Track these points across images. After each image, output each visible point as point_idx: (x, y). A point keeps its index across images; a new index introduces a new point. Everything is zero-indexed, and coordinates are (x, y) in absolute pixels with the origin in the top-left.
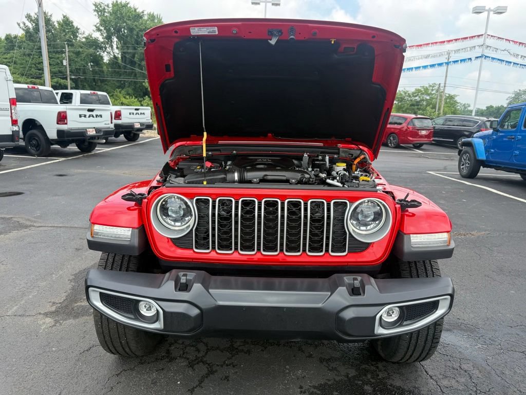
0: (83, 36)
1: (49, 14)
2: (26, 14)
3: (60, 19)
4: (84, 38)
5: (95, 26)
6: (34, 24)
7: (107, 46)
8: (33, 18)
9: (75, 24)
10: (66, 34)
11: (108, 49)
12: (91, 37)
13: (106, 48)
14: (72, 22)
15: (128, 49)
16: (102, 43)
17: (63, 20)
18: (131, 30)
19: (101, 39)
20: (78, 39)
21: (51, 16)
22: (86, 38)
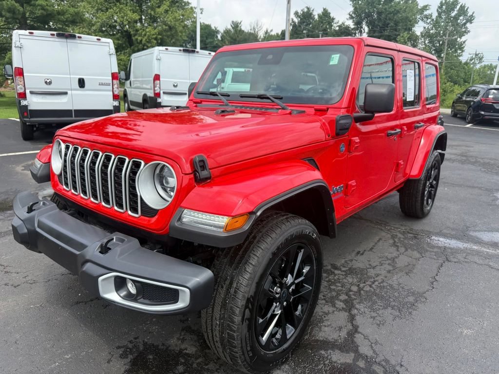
0: (337, 25)
1: (312, 9)
2: (295, 11)
3: (320, 11)
4: (338, 26)
5: (349, 14)
6: (299, 19)
7: (357, 32)
8: (300, 14)
9: (332, 15)
10: (323, 25)
11: (357, 35)
12: (344, 25)
13: (355, 34)
14: (330, 13)
15: (374, 33)
16: (353, 29)
17: (322, 13)
18: (379, 13)
19: (352, 26)
20: (333, 27)
21: (313, 10)
22: (340, 26)
